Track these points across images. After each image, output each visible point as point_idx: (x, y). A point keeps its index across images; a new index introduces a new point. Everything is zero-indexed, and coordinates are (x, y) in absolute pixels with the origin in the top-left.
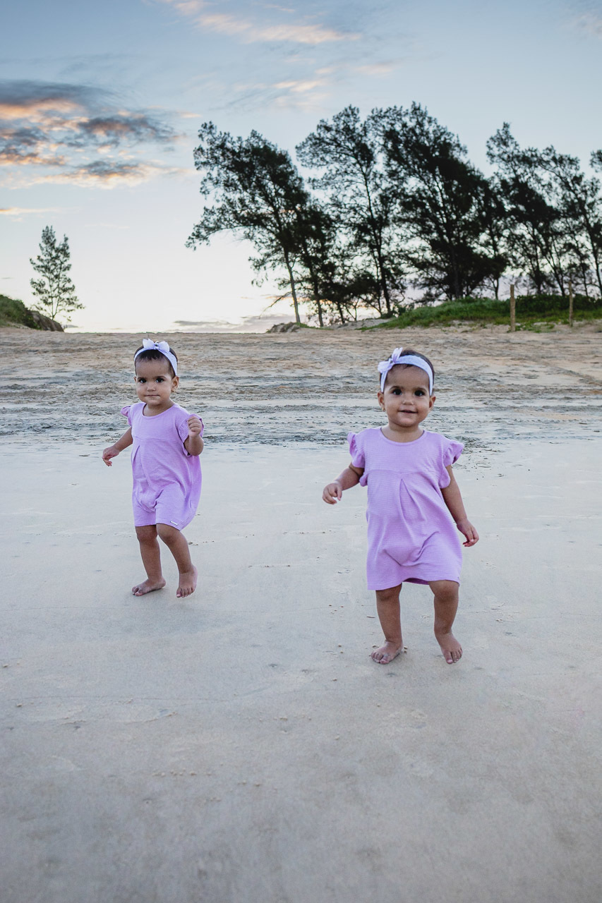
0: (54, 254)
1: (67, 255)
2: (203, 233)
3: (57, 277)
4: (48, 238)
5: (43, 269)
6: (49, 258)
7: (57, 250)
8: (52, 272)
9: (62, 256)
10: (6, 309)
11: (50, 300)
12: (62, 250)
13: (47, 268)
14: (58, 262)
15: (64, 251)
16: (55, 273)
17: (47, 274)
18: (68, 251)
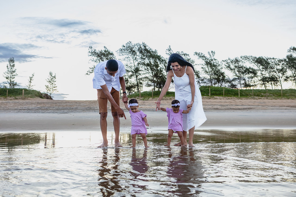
0: (52, 78)
1: (55, 78)
2: (89, 73)
3: (52, 84)
4: (51, 74)
5: (49, 82)
6: (51, 79)
7: (53, 77)
8: (51, 82)
9: (54, 78)
10: (35, 94)
11: (50, 90)
12: (54, 77)
13: (50, 81)
14: (53, 80)
15: (55, 77)
16: (52, 83)
17: (50, 83)
18: (56, 77)
